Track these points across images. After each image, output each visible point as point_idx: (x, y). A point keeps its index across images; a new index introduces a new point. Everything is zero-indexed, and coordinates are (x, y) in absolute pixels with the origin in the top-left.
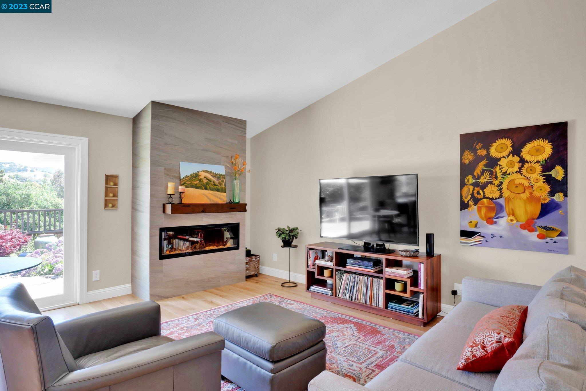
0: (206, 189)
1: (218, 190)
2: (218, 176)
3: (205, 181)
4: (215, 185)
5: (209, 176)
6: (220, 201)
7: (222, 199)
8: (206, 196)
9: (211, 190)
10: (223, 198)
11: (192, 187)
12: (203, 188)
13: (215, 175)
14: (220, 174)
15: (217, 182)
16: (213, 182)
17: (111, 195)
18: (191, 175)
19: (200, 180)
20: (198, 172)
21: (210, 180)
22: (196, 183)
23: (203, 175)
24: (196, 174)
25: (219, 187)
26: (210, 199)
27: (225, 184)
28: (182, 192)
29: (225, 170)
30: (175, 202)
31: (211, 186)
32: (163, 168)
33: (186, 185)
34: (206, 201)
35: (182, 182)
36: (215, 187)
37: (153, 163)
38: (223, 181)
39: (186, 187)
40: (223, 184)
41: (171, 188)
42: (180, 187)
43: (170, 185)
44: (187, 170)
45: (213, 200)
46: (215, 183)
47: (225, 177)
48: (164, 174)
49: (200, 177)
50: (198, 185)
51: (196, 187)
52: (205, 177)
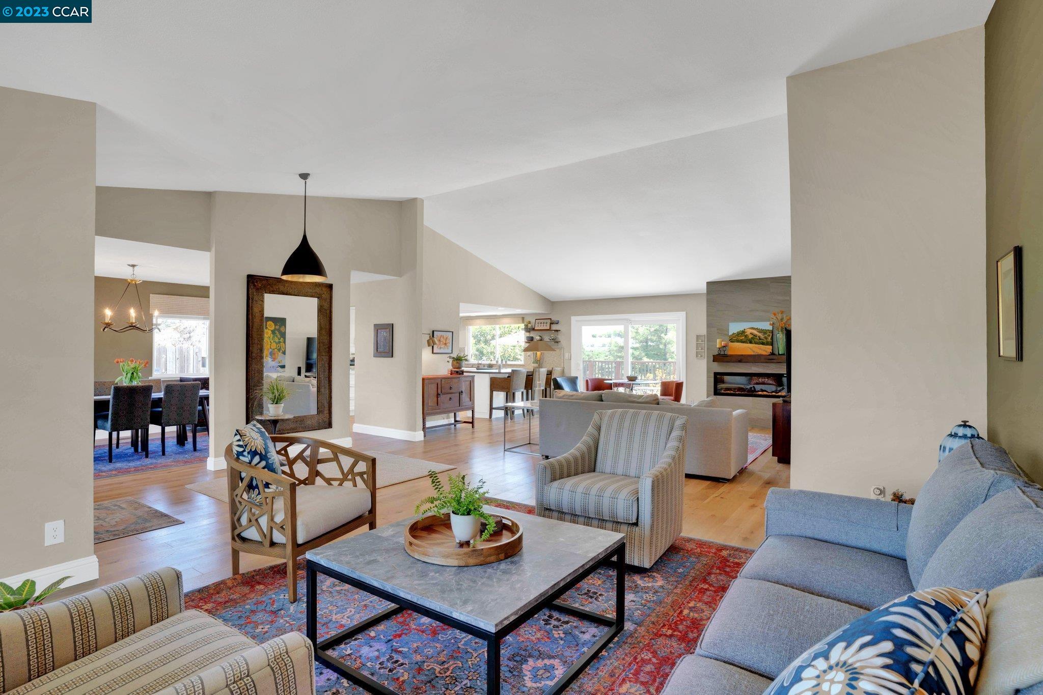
0: (751, 343)
1: (763, 344)
2: (764, 332)
3: (751, 336)
4: (760, 339)
5: (755, 332)
6: (764, 353)
7: (766, 351)
8: (751, 349)
9: (756, 343)
10: (767, 350)
11: (738, 341)
12: (748, 342)
13: (761, 331)
14: (767, 329)
15: (762, 337)
16: (759, 337)
17: (700, 349)
18: (738, 332)
19: (746, 336)
20: (744, 329)
21: (755, 336)
22: (741, 338)
23: (748, 332)
24: (742, 331)
25: (765, 341)
26: (754, 352)
27: (772, 338)
28: (724, 346)
29: (772, 326)
30: (722, 353)
31: (756, 340)
32: (716, 329)
33: (732, 341)
34: (750, 353)
35: (728, 338)
36: (760, 341)
37: (709, 326)
38: (769, 336)
39: (731, 342)
40: (770, 338)
41: (719, 343)
42: (723, 343)
43: (718, 340)
44: (735, 328)
45: (757, 353)
46: (761, 338)
47: (772, 332)
48: (718, 333)
49: (746, 334)
50: (743, 340)
51: (741, 341)
52: (751, 333)
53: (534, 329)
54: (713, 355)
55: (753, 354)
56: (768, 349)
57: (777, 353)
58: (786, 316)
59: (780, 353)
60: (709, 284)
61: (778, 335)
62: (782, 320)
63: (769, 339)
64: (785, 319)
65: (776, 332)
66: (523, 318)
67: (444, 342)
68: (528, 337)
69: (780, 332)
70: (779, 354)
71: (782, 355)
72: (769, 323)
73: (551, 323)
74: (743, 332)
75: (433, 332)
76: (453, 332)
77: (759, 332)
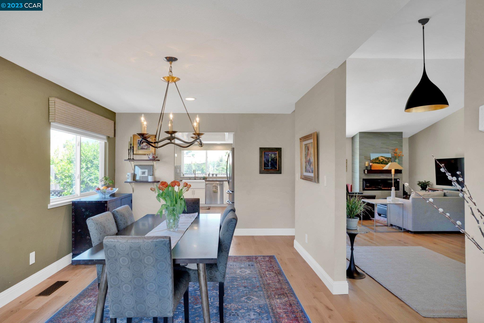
0: (382, 164)
3: (382, 161)
4: (386, 162)
5: (384, 159)
8: (382, 167)
9: (384, 164)
11: (376, 163)
13: (386, 158)
16: (385, 161)
18: (375, 158)
19: (379, 160)
20: (378, 157)
21: (384, 160)
23: (380, 158)
25: (388, 163)
28: (369, 165)
33: (373, 163)
35: (371, 162)
37: (361, 155)
38: (390, 160)
41: (366, 164)
43: (366, 162)
44: (373, 156)
48: (365, 158)
49: (379, 159)
50: (378, 162)
51: (378, 163)
52: (381, 159)
60: (360, 133)
72: (390, 154)
74: (378, 158)
77: (385, 158)
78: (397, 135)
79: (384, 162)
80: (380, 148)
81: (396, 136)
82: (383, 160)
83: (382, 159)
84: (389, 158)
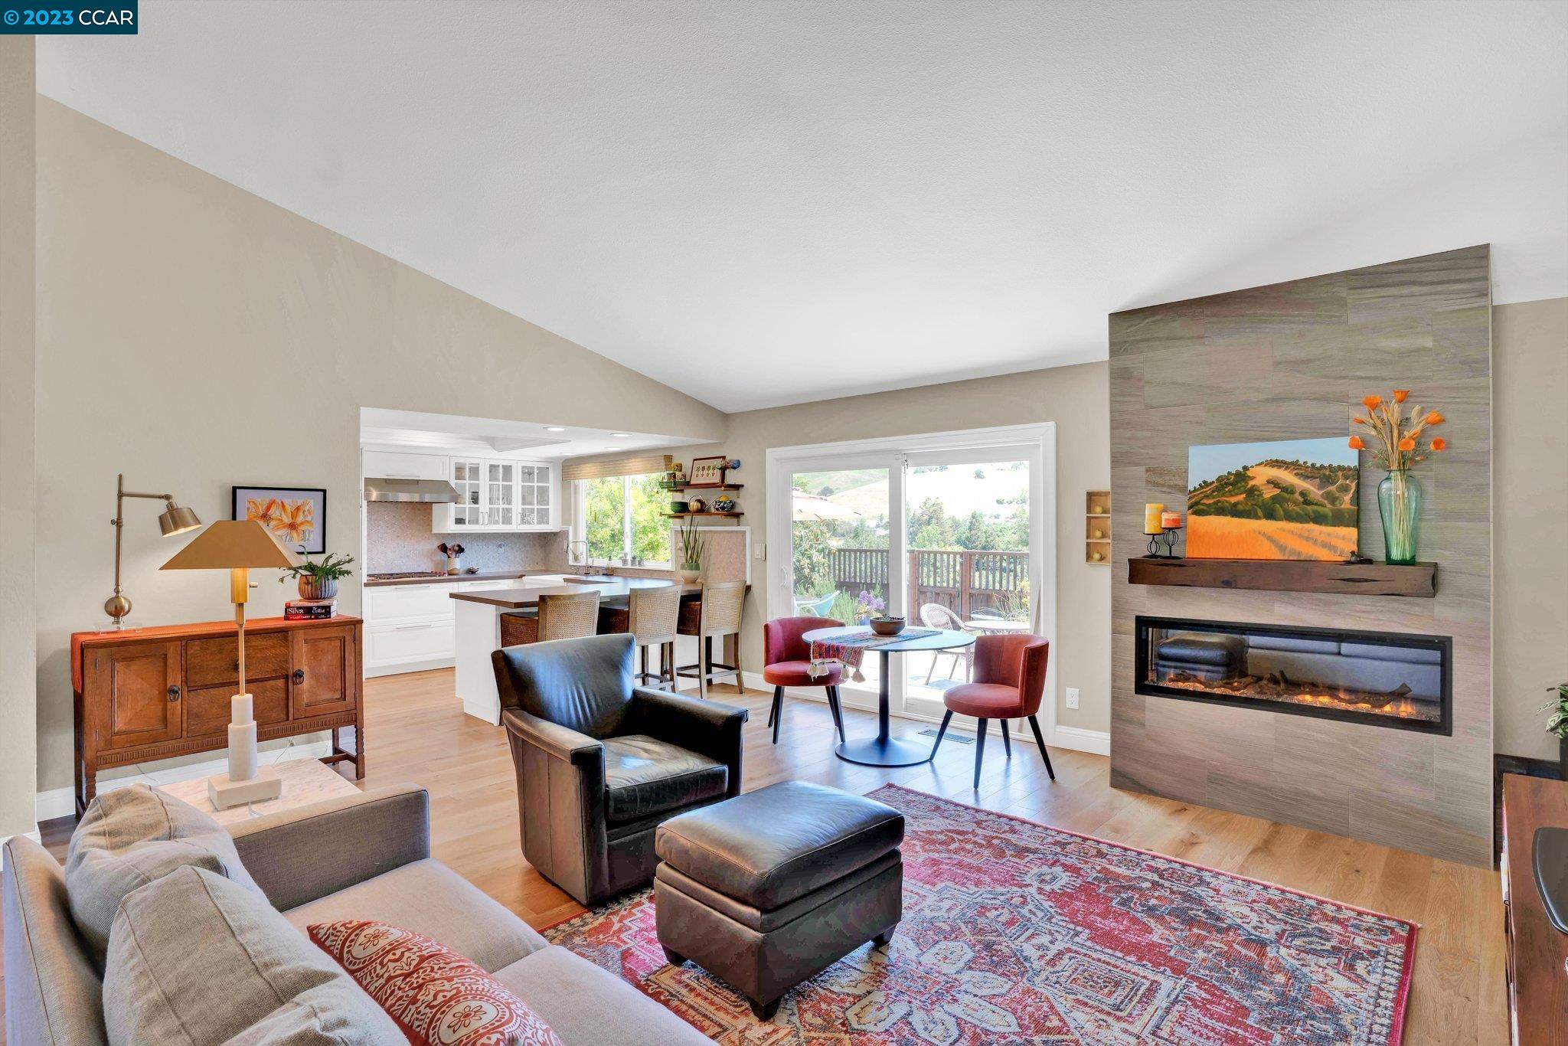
0: (1270, 515)
1: (1319, 519)
2: (1324, 474)
3: (1269, 493)
4: (1307, 502)
5: (1287, 477)
6: (1323, 555)
7: (1333, 548)
8: (1269, 538)
9: (1289, 517)
10: (1340, 544)
11: (1220, 511)
12: (1260, 513)
13: (1313, 472)
14: (1335, 465)
15: (1316, 493)
16: (1302, 494)
17: (1098, 534)
18: (1220, 479)
19: (1252, 492)
20: (1245, 468)
21: (1288, 490)
22: (1233, 500)
23: (1261, 476)
24: (1238, 474)
25: (1327, 509)
26: (1282, 548)
27: (1357, 499)
28: (1170, 529)
29: (1356, 451)
30: (1164, 551)
31: (1291, 507)
32: (1142, 469)
33: (1198, 508)
34: (1267, 552)
35: (1182, 502)
36: (1309, 508)
37: (1118, 460)
38: (1345, 489)
39: (1195, 513)
40: (1348, 497)
41: (1151, 517)
42: (1165, 516)
43: (1149, 509)
45: (1293, 552)
46: (1310, 497)
47: (1358, 474)
48: (1148, 482)
49: (1251, 483)
50: (1240, 507)
51: (1235, 512)
52: (1269, 482)
53: (688, 484)
54: (1131, 561)
55: (1279, 556)
56: (1343, 540)
57: (1381, 556)
58: (1422, 412)
59: (1396, 554)
60: (1119, 319)
61: (1385, 486)
62: (1404, 422)
63: (1346, 502)
64: (1414, 421)
65: (1373, 475)
66: (668, 459)
67: (287, 520)
68: (674, 504)
69: (1396, 475)
70: (1389, 561)
71: (1403, 563)
72: (1347, 440)
73: (723, 469)
74: (1240, 478)
75: (235, 489)
76: (324, 491)
77: (1306, 477)
78: (1421, 284)
79: (1288, 500)
80: (1267, 401)
81: (1416, 289)
82: (1285, 489)
83: (1273, 483)
84: (1340, 468)
